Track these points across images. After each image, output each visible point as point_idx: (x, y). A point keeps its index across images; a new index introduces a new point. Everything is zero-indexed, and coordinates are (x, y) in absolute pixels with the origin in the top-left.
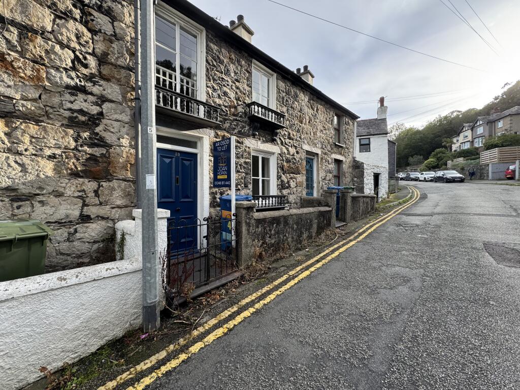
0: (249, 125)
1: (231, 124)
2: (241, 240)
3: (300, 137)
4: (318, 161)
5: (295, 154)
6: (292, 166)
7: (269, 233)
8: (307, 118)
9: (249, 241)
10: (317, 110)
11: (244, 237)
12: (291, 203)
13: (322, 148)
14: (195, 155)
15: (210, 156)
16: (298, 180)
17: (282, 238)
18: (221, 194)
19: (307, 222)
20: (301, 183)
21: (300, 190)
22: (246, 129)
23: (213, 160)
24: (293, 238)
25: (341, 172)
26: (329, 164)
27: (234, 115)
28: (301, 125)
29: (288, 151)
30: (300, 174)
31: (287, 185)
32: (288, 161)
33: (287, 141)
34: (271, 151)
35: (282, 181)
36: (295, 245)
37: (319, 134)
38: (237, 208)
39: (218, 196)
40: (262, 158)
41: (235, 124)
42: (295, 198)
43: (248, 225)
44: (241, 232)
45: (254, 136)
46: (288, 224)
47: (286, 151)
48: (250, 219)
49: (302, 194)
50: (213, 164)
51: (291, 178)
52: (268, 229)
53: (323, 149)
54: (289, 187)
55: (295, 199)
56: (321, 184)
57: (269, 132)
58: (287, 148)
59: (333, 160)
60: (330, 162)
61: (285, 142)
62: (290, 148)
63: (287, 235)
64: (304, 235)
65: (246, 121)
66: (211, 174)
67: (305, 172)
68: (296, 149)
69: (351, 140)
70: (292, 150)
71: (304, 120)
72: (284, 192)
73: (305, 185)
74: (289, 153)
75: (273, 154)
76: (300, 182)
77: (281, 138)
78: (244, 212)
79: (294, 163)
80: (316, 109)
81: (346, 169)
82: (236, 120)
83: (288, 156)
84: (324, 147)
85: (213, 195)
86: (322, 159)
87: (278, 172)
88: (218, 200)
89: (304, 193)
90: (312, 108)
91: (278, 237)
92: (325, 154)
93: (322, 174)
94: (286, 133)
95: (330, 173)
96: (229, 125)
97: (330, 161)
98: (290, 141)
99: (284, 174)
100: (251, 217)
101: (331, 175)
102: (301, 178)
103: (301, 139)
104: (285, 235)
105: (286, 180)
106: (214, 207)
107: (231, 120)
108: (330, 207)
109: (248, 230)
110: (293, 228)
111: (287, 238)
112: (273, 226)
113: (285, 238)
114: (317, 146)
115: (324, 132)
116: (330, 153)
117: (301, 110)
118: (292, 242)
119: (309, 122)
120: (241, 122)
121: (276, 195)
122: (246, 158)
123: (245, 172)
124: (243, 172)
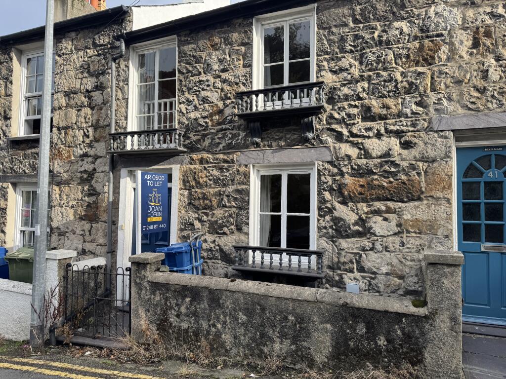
0: (246, 130)
1: (213, 139)
6: (384, 182)
7: (176, 308)
15: (181, 189)
16: (407, 217)
17: (206, 326)
20: (425, 223)
21: (417, 242)
22: (240, 137)
27: (219, 124)
30: (417, 199)
31: (356, 228)
32: (363, 173)
33: (359, 127)
35: (336, 220)
40: (289, 175)
41: (221, 136)
47: (352, 152)
51: (376, 212)
52: (173, 301)
54: (366, 233)
58: (356, 145)
61: (351, 132)
62: (370, 142)
63: (219, 326)
65: (240, 126)
66: (183, 212)
68: (400, 137)
73: (445, 231)
74: (365, 155)
76: (418, 221)
79: (390, 175)
82: (222, 130)
91: (198, 322)
96: (210, 141)
98: (373, 124)
99: (344, 203)
100: (143, 277)
102: (425, 210)
103: (426, 106)
105: (352, 218)
107: (213, 133)
113: (214, 329)
120: (232, 130)
122: (239, 183)
123: (236, 206)
124: (234, 207)
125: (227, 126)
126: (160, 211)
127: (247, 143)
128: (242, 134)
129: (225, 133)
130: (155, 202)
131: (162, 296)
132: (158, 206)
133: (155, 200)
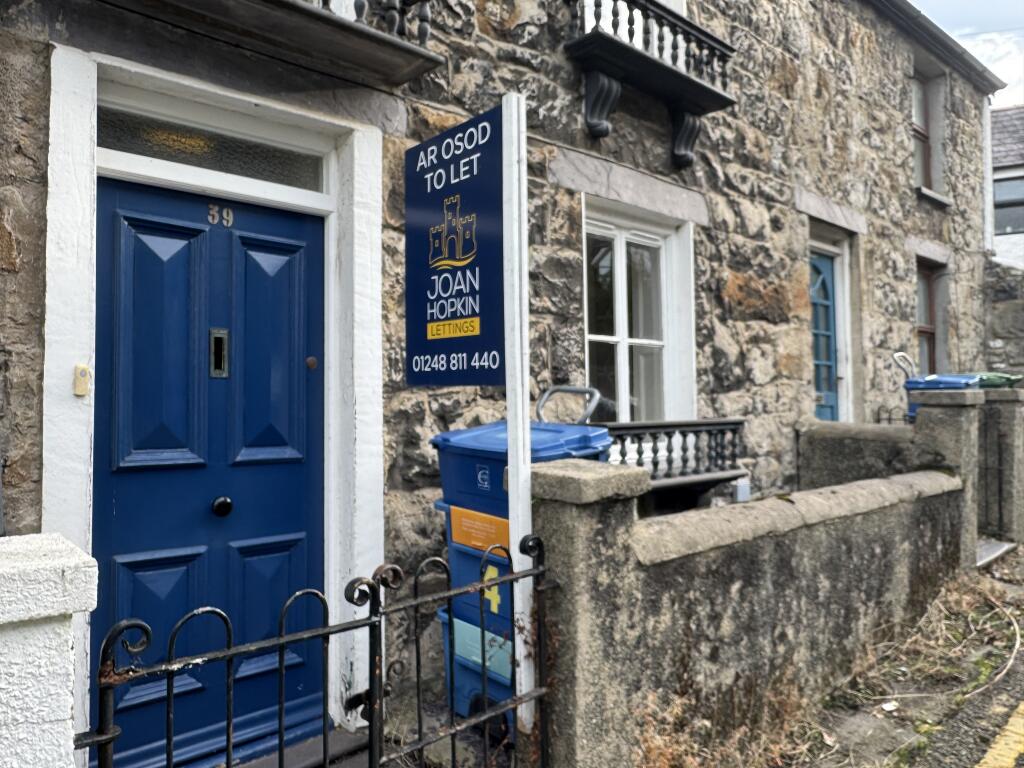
0: (571, 86)
1: (488, 77)
2: (571, 692)
3: (785, 158)
4: (854, 265)
5: (768, 231)
6: (759, 284)
7: (710, 632)
8: (811, 73)
9: (614, 693)
10: (849, 42)
11: (582, 675)
12: (755, 456)
13: (869, 208)
14: (312, 224)
15: (386, 226)
16: (781, 350)
17: (768, 650)
18: (445, 417)
19: (873, 555)
20: (794, 360)
21: (790, 393)
22: (558, 103)
23: (401, 246)
24: (813, 645)
25: (939, 315)
26: (896, 277)
27: (503, 34)
28: (787, 103)
29: (738, 214)
30: (786, 320)
31: (737, 371)
32: (740, 262)
33: (734, 169)
34: (665, 211)
35: (717, 354)
36: (825, 679)
37: (855, 147)
38: (541, 503)
39: (428, 431)
40: (629, 245)
41: (509, 76)
42: (773, 428)
43: (607, 599)
44: (570, 646)
45: (593, 137)
46: (792, 576)
47: (729, 216)
48: (615, 566)
49: (800, 413)
50: (401, 270)
51: (755, 340)
52: (703, 611)
53: (875, 212)
54: (745, 380)
55: (771, 436)
56: (870, 365)
57: (655, 127)
58: (732, 204)
59: (914, 260)
60: (900, 273)
61: (726, 175)
62: (745, 205)
63: (790, 632)
64: (862, 621)
65: (557, 69)
66: (393, 318)
67: (807, 314)
68: (770, 208)
69: (972, 180)
70: (757, 215)
71: (800, 81)
72: (727, 403)
73: (808, 374)
74: (742, 228)
75: (678, 226)
76: (789, 357)
77: (710, 155)
78: (583, 528)
79: (764, 272)
80: (842, 38)
81: (962, 300)
82: (512, 58)
83: (740, 239)
84: (876, 204)
85: (402, 423)
86: (871, 253)
87: (701, 314)
88: (431, 453)
89: (809, 405)
90: (828, 31)
91: (753, 648)
92: (883, 234)
93: (874, 324)
94: (730, 135)
95: (904, 317)
96: (478, 78)
97: (901, 264)
98: (747, 171)
99: (723, 320)
100: (621, 557)
101: (906, 326)
102: (794, 339)
103: (789, 166)
104: (783, 636)
105: (733, 351)
106: (410, 485)
107: (486, 56)
108: (951, 471)
109: (607, 632)
110: (812, 593)
111: (791, 650)
112: (727, 591)
113: (781, 649)
114: (853, 197)
115: (876, 139)
116: (899, 232)
117: (785, 35)
118: (811, 666)
119: (819, 94)
120: (535, 69)
121: (693, 417)
122: (558, 241)
123: (553, 309)
124: (549, 312)
125: (527, 53)
126: (473, 292)
127: (574, 127)
128: (563, 99)
129: (522, 74)
130: (452, 256)
131: (676, 606)
132: (463, 269)
133: (452, 245)
